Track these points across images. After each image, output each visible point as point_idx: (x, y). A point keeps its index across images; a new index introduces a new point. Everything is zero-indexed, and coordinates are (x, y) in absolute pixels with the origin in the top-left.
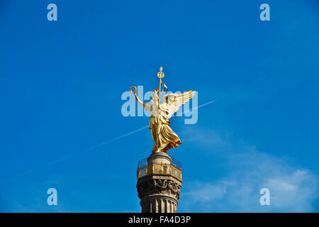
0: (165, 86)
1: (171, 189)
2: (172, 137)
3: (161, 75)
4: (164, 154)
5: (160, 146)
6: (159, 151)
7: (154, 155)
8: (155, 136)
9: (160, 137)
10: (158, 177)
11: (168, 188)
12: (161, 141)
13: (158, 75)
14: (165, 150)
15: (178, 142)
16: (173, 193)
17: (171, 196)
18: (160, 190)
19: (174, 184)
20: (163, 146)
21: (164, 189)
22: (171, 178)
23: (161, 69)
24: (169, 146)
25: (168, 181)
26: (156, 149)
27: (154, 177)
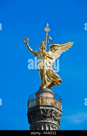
0: (50, 38)
1: (54, 117)
2: (55, 77)
3: (47, 30)
4: (49, 90)
5: (45, 83)
6: (45, 87)
7: (41, 91)
8: (42, 76)
9: (46, 76)
10: (44, 108)
11: (51, 116)
12: (46, 80)
13: (45, 29)
14: (49, 87)
15: (60, 81)
16: (55, 120)
17: (54, 122)
18: (45, 117)
19: (56, 113)
20: (48, 84)
21: (48, 117)
22: (54, 109)
23: (48, 25)
24: (53, 84)
25: (52, 110)
26: (43, 86)
27: (41, 108)
